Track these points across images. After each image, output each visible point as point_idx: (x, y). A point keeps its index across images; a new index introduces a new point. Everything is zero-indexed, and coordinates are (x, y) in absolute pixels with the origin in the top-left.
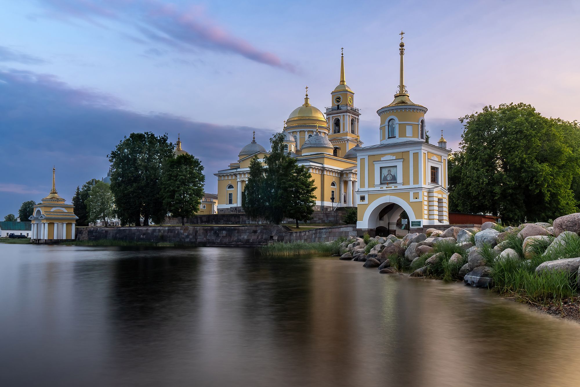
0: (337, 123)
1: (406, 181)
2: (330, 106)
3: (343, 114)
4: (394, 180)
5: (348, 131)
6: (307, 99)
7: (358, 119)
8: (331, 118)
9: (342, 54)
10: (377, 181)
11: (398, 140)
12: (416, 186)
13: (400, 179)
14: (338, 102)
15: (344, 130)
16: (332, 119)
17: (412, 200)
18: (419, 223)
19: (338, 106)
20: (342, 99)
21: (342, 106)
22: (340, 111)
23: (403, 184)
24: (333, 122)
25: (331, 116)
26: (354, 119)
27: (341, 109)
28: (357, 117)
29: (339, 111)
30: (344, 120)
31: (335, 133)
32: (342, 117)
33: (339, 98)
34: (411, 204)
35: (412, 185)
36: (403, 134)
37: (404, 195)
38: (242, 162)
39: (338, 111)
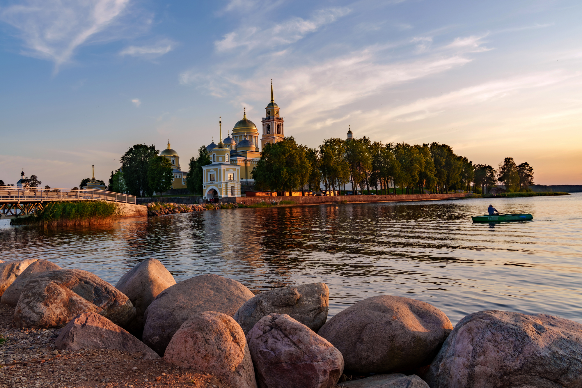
0: (268, 127)
2: (265, 116)
3: (272, 122)
4: (214, 179)
5: (275, 132)
6: (244, 115)
7: (283, 124)
9: (272, 83)
10: (209, 180)
11: (217, 163)
12: (220, 182)
14: (269, 114)
15: (272, 132)
16: (266, 125)
18: (221, 197)
19: (269, 116)
20: (271, 112)
21: (271, 117)
23: (217, 181)
24: (266, 127)
25: (265, 123)
26: (279, 124)
28: (281, 123)
29: (269, 120)
30: (272, 125)
31: (268, 134)
32: (271, 124)
33: (269, 112)
34: (219, 189)
37: (217, 185)
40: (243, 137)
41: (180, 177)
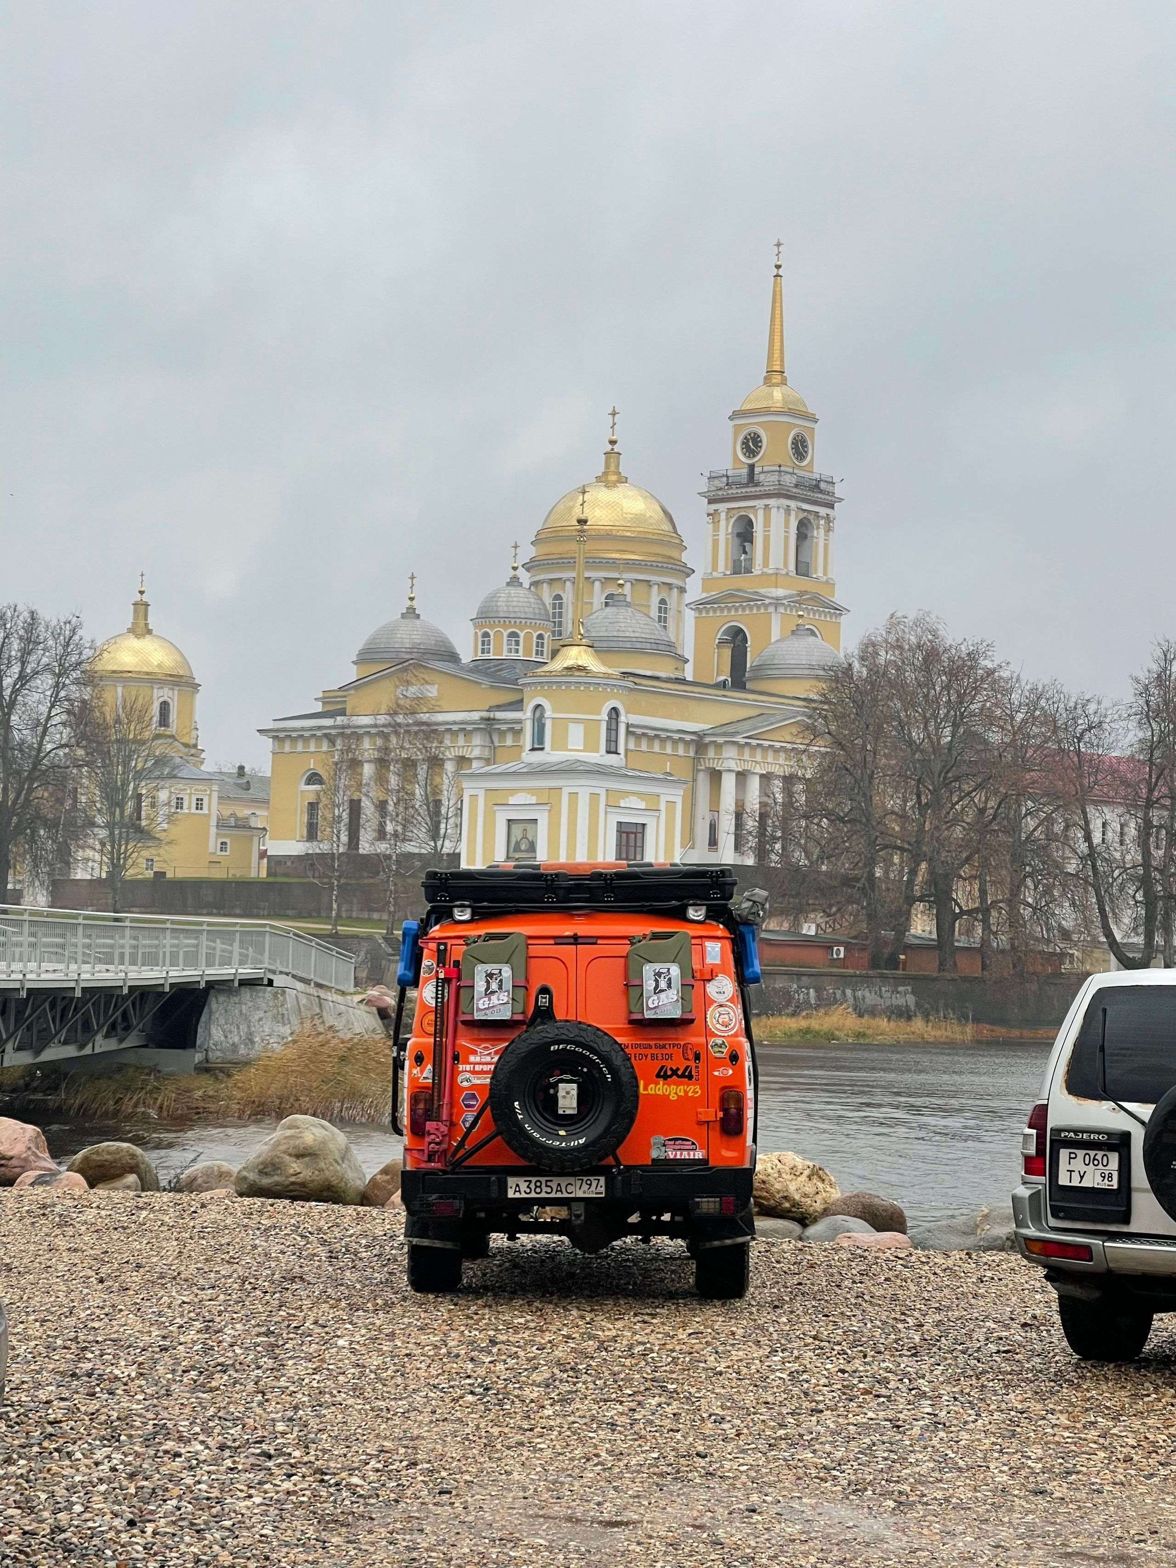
3: (766, 501)
4: (532, 850)
5: (782, 565)
7: (828, 520)
8: (723, 516)
9: (778, 267)
11: (550, 756)
14: (752, 452)
15: (766, 564)
16: (727, 519)
19: (752, 467)
20: (764, 444)
21: (763, 472)
22: (753, 489)
24: (730, 530)
25: (722, 507)
26: (811, 517)
27: (757, 485)
28: (823, 511)
29: (751, 489)
30: (767, 524)
31: (736, 571)
32: (761, 513)
33: (754, 439)
36: (561, 744)
38: (353, 692)
39: (748, 490)
40: (597, 584)
41: (199, 806)
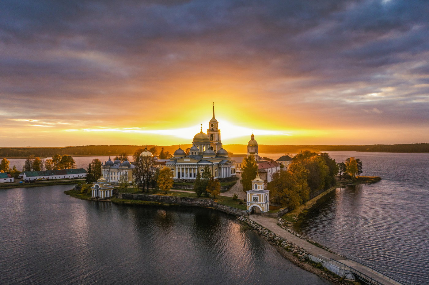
0: (212, 136)
1: (260, 201)
2: (209, 128)
3: (215, 132)
4: (257, 200)
6: (201, 129)
10: (252, 200)
11: (258, 190)
12: (263, 203)
13: (258, 201)
15: (215, 139)
17: (261, 206)
18: (263, 212)
19: (212, 128)
23: (259, 202)
25: (209, 133)
32: (214, 134)
34: (261, 207)
35: (261, 202)
36: (259, 189)
37: (260, 204)
39: (212, 131)
